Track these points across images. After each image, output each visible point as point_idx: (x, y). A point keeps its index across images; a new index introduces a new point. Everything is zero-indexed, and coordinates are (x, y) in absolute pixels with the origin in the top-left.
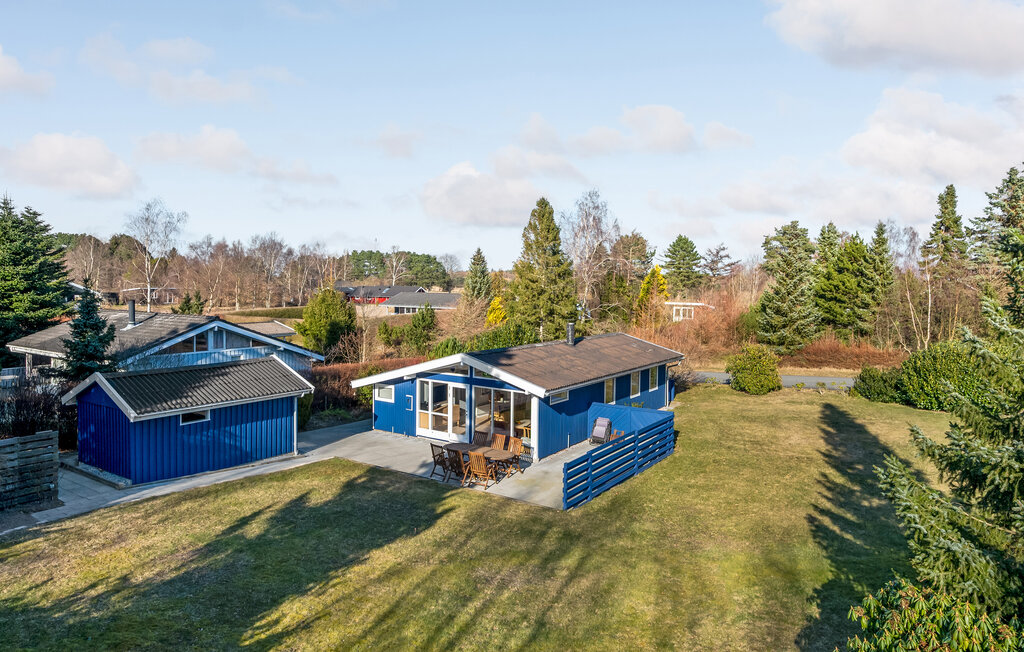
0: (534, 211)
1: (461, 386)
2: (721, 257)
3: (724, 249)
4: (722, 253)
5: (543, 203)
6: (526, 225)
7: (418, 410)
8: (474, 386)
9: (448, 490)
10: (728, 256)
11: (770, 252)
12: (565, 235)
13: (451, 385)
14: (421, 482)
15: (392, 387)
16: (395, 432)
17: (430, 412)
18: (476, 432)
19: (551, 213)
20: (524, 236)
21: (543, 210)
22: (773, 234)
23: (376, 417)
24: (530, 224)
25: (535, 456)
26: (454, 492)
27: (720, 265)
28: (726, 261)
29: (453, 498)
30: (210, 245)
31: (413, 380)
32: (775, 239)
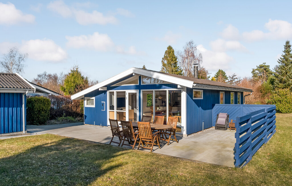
0: (166, 51)
1: (133, 91)
2: (234, 79)
3: (235, 76)
4: (235, 77)
5: (170, 48)
6: (163, 57)
7: (108, 110)
8: (141, 90)
9: (119, 151)
10: (236, 78)
11: (255, 75)
12: (179, 60)
13: (128, 92)
14: (99, 146)
15: (94, 98)
16: (96, 125)
17: (115, 110)
18: (143, 116)
19: (173, 51)
20: (162, 61)
21: (170, 51)
22: (256, 68)
23: (86, 116)
24: (165, 56)
25: (185, 133)
26: (124, 152)
27: (234, 82)
28: (236, 80)
29: (122, 156)
30: (45, 75)
31: (105, 92)
32: (256, 70)
